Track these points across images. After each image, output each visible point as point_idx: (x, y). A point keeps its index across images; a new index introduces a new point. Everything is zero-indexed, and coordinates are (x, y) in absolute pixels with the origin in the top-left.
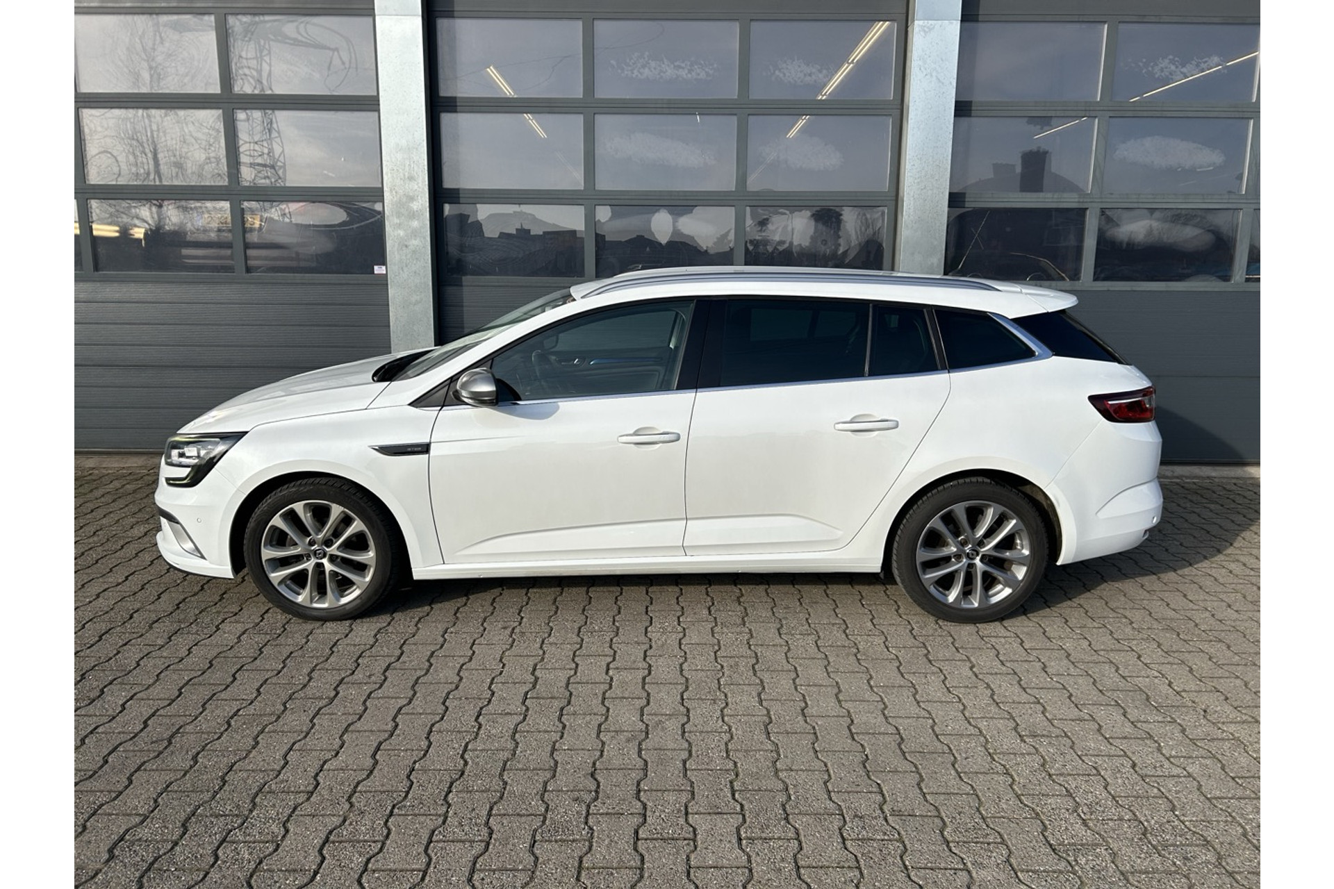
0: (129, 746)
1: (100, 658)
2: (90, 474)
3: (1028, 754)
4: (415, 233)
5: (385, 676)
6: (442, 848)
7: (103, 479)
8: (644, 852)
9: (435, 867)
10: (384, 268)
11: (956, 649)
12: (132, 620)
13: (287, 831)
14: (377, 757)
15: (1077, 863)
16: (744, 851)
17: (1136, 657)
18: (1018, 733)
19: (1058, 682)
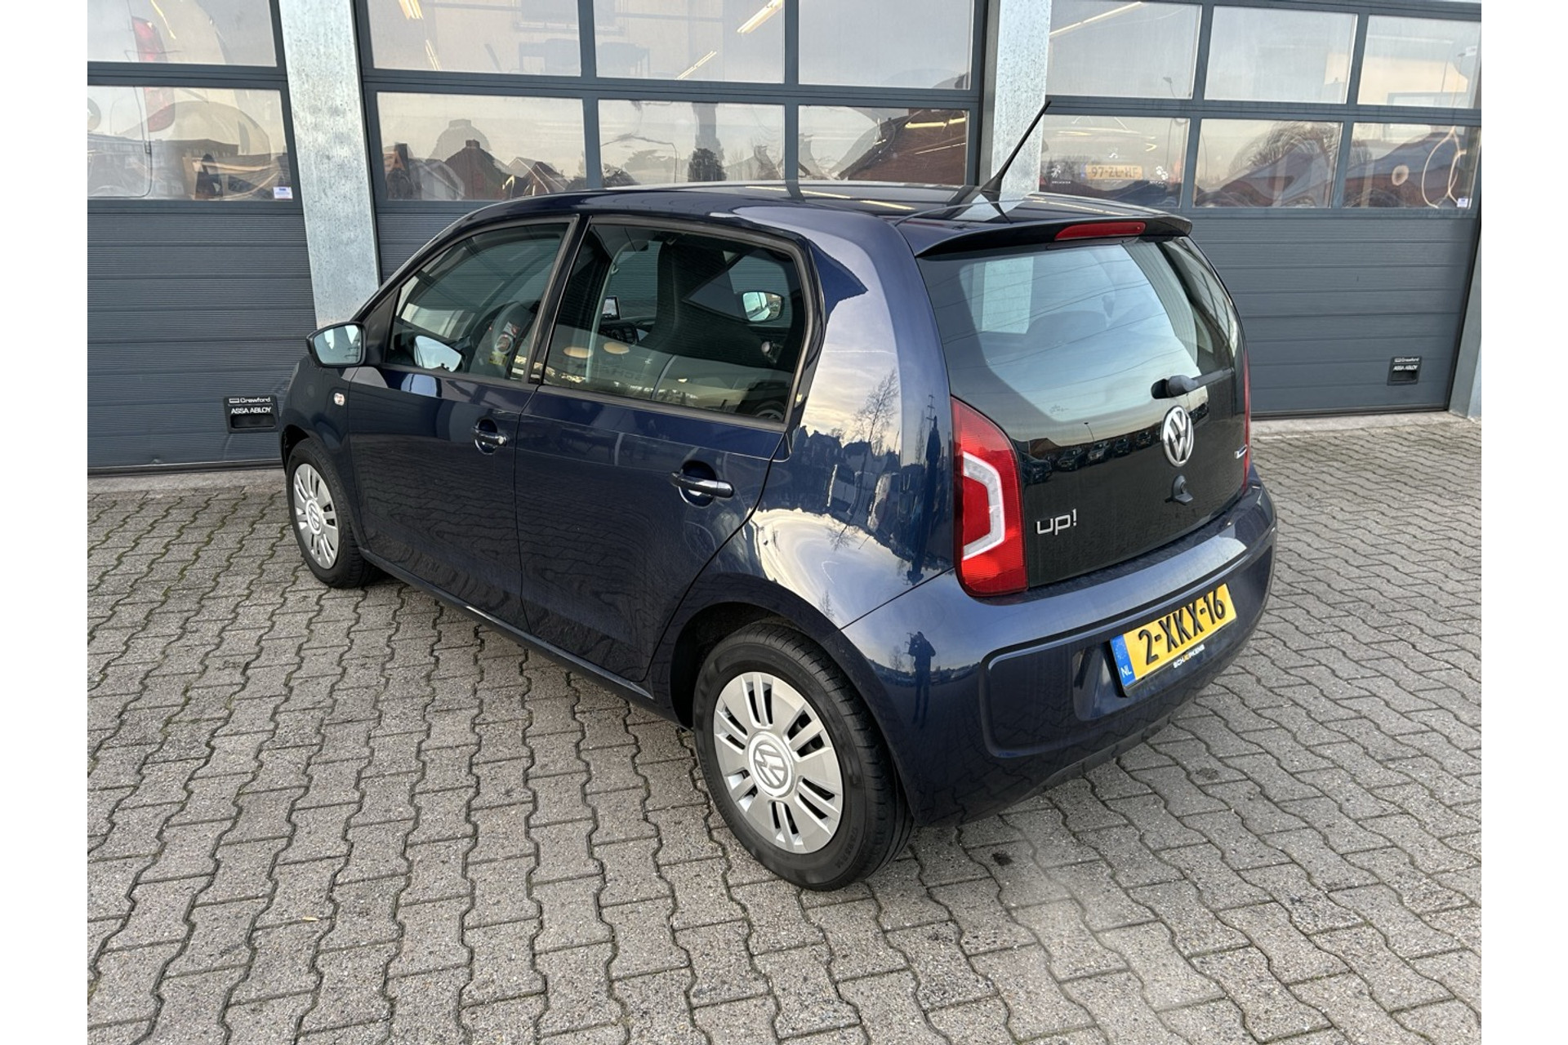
3: (1406, 784)
4: (341, 139)
5: (530, 789)
14: (608, 920)
17: (1410, 646)
18: (1373, 758)
19: (1360, 688)
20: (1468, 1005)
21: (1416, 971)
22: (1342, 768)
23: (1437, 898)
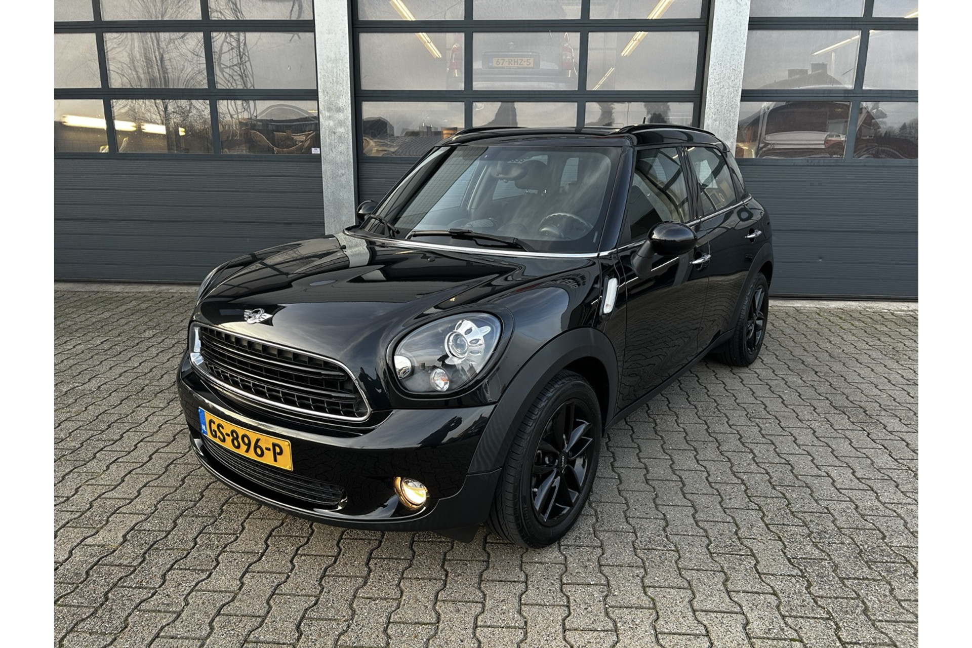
0: (138, 470)
1: (121, 414)
2: (117, 296)
3: (778, 498)
4: (341, 123)
6: (348, 543)
7: (125, 300)
8: (489, 551)
9: (344, 555)
10: (318, 149)
11: (730, 425)
12: (143, 391)
13: (244, 528)
15: (806, 571)
16: (562, 554)
17: (867, 434)
18: (771, 483)
19: (805, 450)
20: (693, 593)
21: (680, 574)
22: (745, 485)
23: (732, 548)
